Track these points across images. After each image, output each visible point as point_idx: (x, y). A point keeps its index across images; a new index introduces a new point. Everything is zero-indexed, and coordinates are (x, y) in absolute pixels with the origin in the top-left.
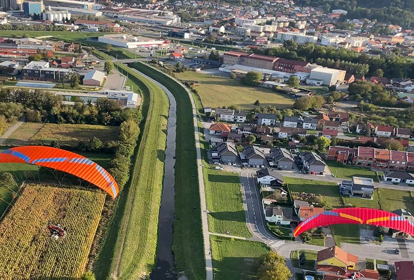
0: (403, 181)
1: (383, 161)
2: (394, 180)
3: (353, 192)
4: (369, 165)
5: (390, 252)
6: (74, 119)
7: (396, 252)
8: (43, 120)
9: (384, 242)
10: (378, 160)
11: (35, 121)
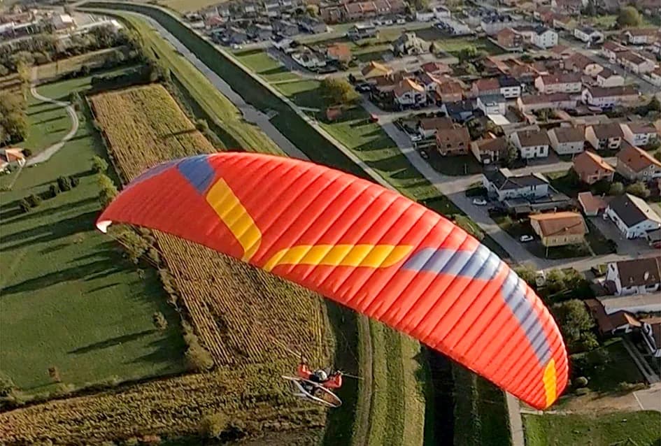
0: (395, 22)
1: (369, 11)
2: (387, 22)
3: (361, 36)
4: (360, 17)
5: (412, 63)
6: (80, 51)
7: (417, 61)
8: (54, 60)
9: (403, 59)
10: (366, 12)
11: (47, 62)
